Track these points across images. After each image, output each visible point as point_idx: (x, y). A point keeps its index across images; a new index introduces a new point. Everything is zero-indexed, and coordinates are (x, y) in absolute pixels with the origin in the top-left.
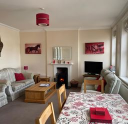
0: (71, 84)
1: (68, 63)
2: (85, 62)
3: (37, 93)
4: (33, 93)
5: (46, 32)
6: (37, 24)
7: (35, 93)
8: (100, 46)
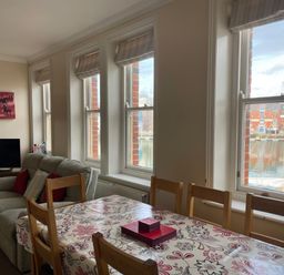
8: (3, 101)
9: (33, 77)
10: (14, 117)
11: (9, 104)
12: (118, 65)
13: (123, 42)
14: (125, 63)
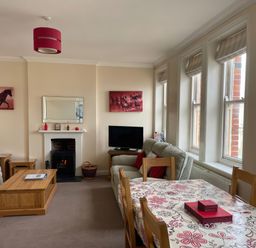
0: (83, 170)
1: (77, 129)
2: (110, 127)
3: (27, 194)
4: (16, 195)
5: (26, 63)
6: (36, 49)
7: (22, 195)
8: (135, 98)
9: (157, 77)
10: (141, 110)
11: (139, 100)
12: (218, 62)
13: (224, 40)
14: (225, 60)
